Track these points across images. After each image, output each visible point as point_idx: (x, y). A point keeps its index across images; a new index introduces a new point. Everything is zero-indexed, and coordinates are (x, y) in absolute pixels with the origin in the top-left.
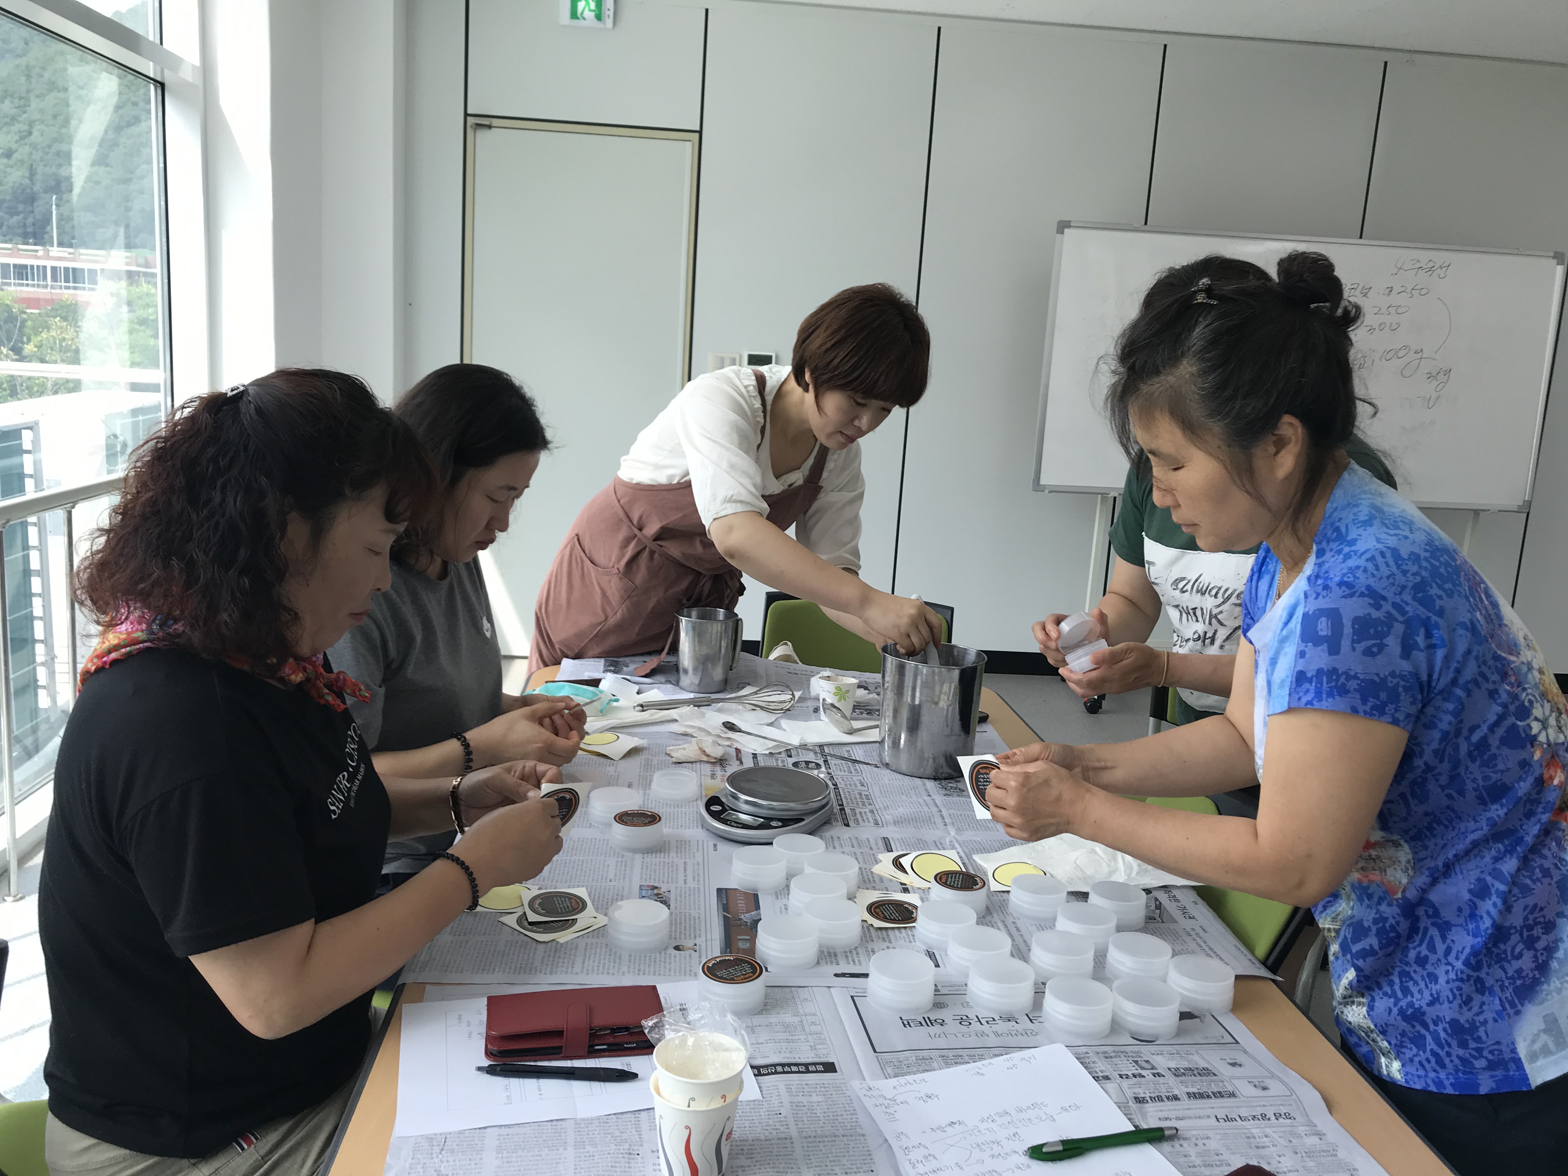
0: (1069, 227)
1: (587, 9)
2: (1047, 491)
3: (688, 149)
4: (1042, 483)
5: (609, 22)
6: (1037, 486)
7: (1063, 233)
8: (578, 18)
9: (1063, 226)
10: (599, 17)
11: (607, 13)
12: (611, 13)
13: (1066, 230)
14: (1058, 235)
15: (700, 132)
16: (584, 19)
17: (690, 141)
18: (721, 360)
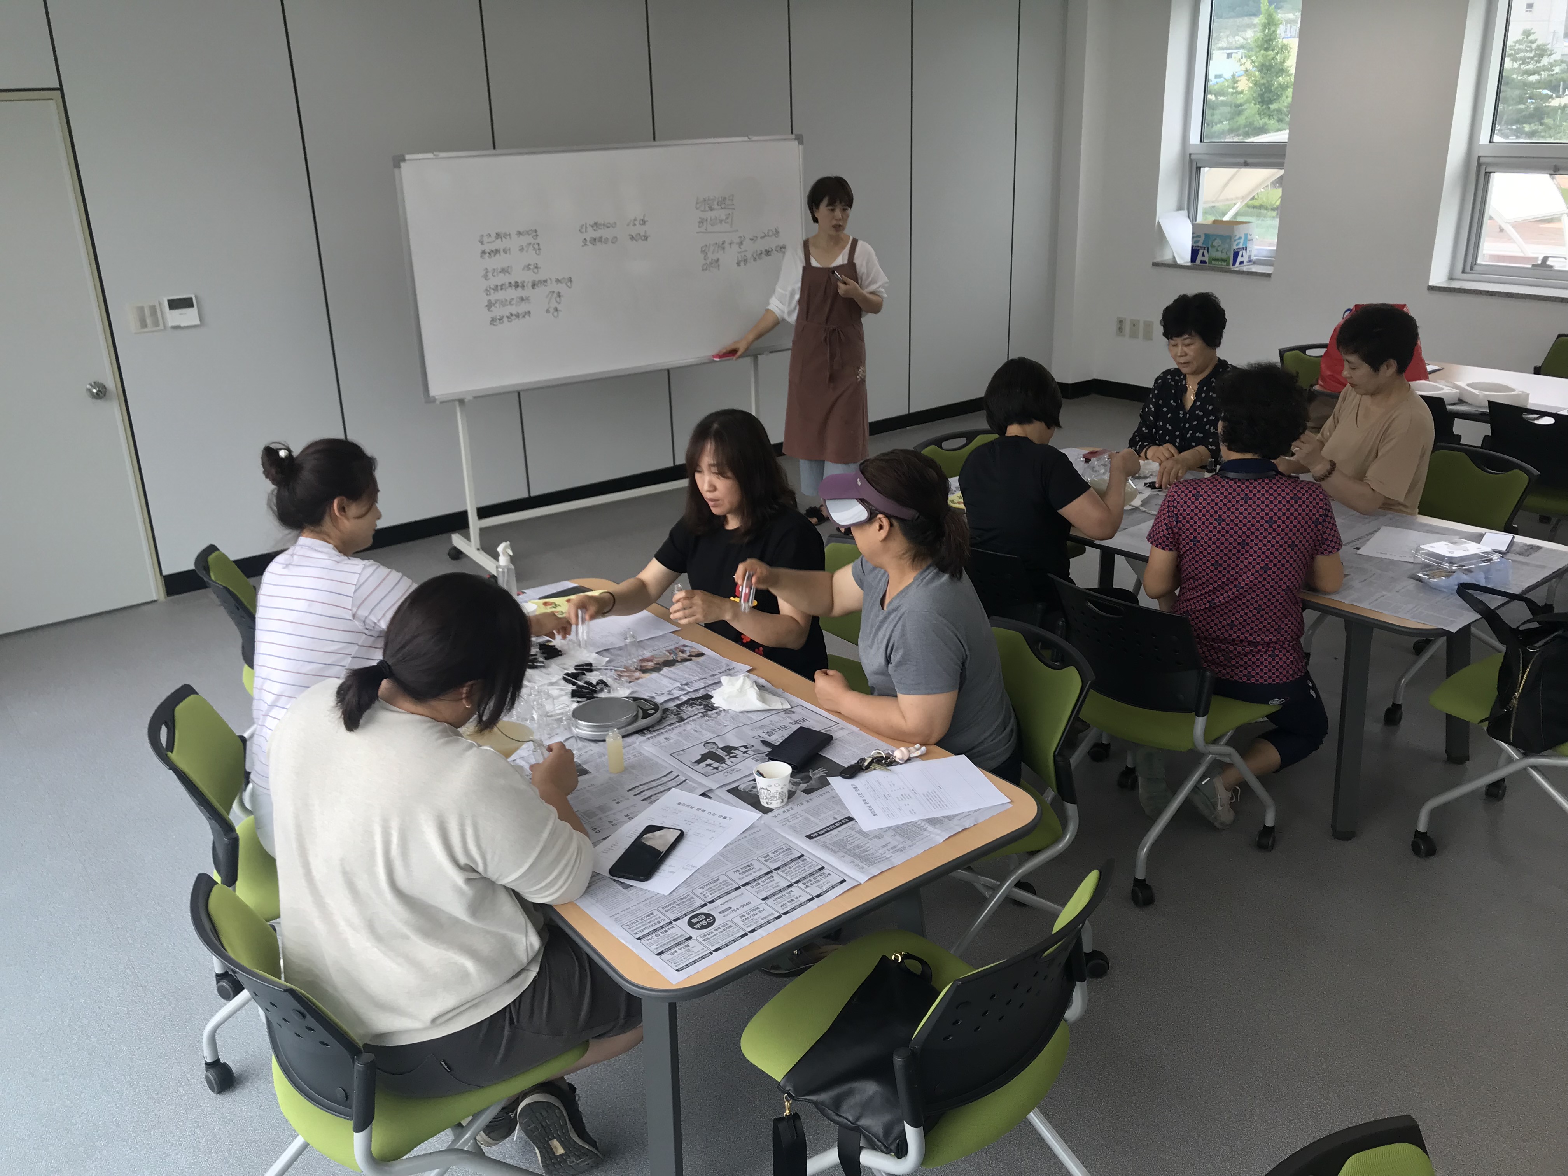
0: (403, 159)
2: (440, 403)
3: (53, 107)
4: (434, 397)
6: (426, 400)
7: (399, 167)
9: (397, 161)
13: (402, 162)
14: (397, 171)
15: (61, 89)
17: (52, 99)
18: (141, 309)
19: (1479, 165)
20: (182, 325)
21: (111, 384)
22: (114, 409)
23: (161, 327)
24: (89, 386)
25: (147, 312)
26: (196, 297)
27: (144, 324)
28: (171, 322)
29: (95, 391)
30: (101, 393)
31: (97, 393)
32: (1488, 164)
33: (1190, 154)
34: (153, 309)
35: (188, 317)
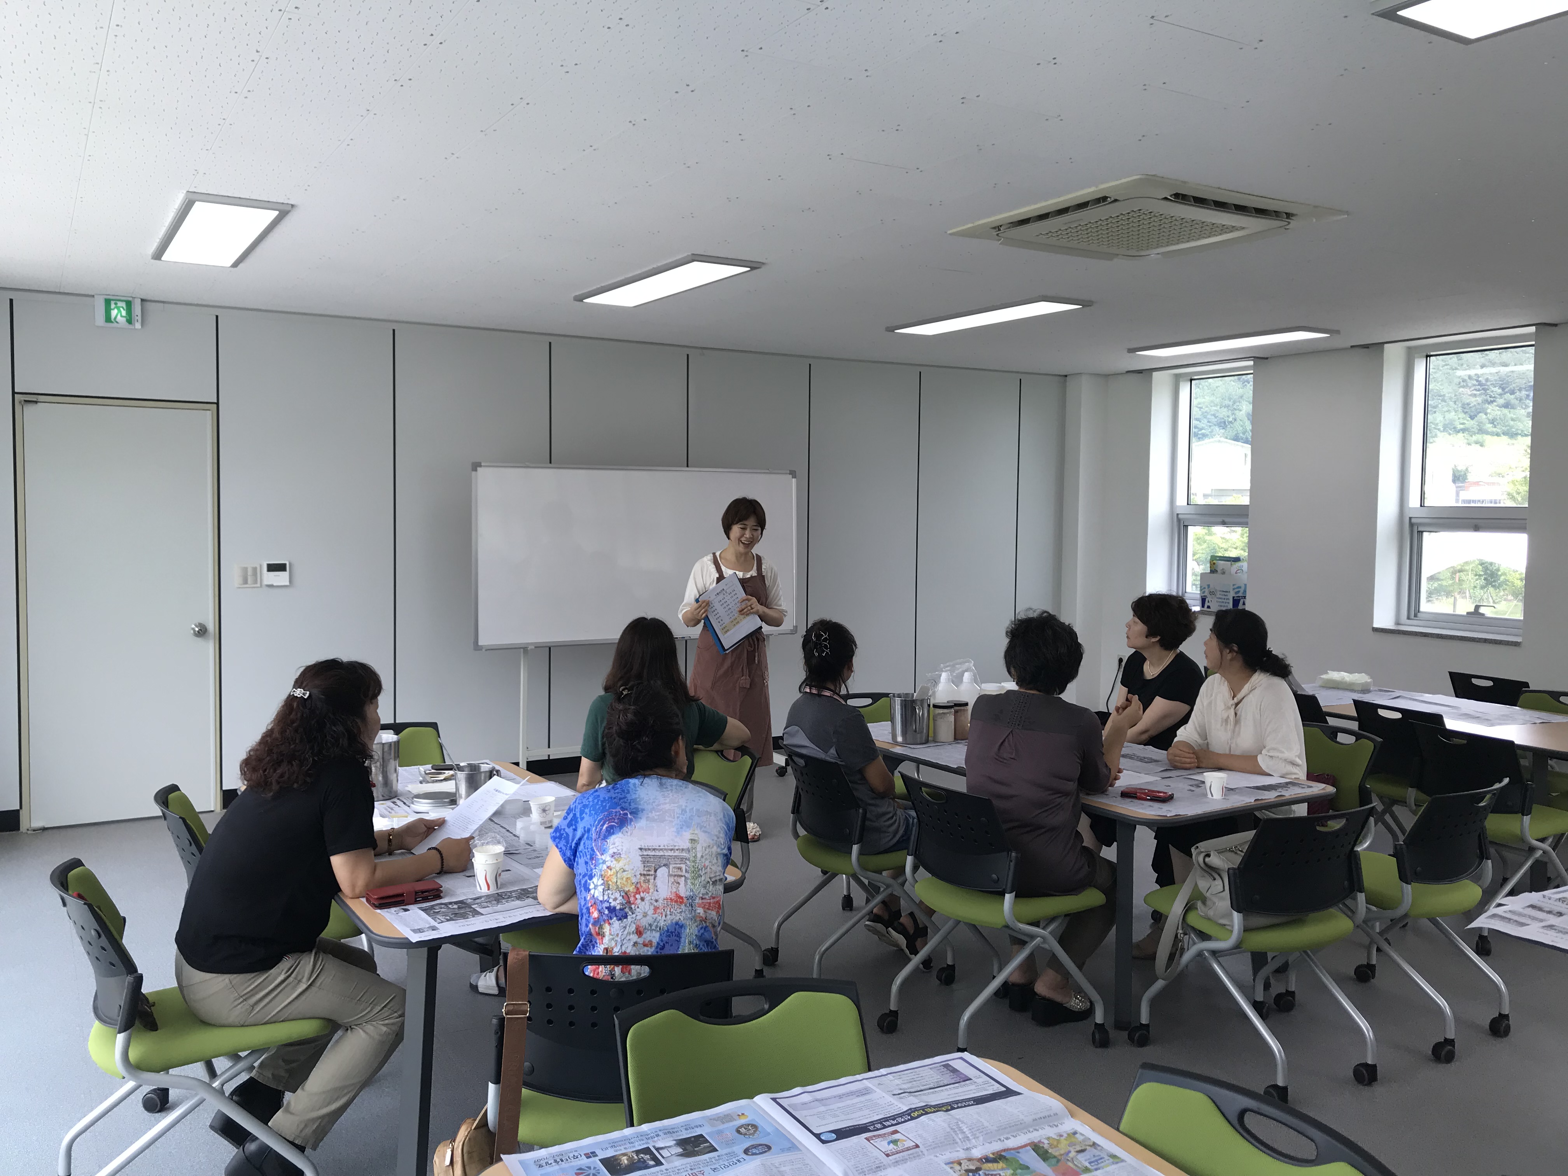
0: (481, 466)
1: (119, 316)
2: (484, 650)
3: (208, 416)
4: (480, 644)
5: (138, 326)
6: (477, 647)
7: (476, 470)
8: (112, 322)
9: (476, 466)
10: (130, 321)
11: (136, 318)
12: (139, 318)
13: (479, 469)
14: (474, 473)
15: (217, 404)
16: (117, 322)
17: (209, 410)
18: (245, 570)
19: (1412, 525)
20: (275, 584)
21: (211, 626)
22: (210, 647)
23: (258, 585)
24: (193, 626)
25: (250, 572)
26: (290, 564)
27: (245, 581)
28: (266, 582)
29: (197, 629)
30: (202, 632)
31: (198, 632)
32: (1418, 525)
33: (1178, 514)
34: (255, 569)
35: (281, 578)
